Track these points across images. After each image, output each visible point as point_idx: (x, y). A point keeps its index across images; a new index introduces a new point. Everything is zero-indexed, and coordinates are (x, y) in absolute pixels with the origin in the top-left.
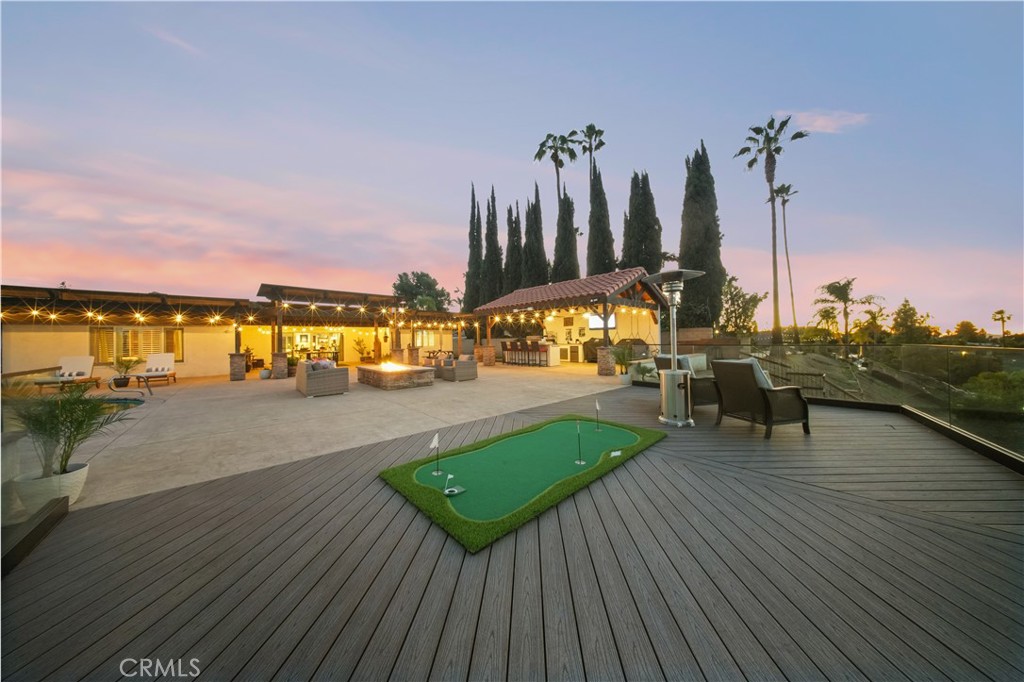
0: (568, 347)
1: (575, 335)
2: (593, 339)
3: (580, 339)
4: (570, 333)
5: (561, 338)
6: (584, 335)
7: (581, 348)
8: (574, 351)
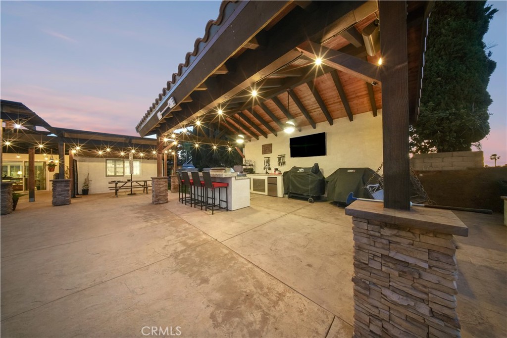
0: (265, 178)
1: (274, 164)
2: (295, 169)
3: (280, 168)
4: (268, 161)
5: (259, 168)
6: (284, 163)
7: (280, 180)
8: (273, 183)
